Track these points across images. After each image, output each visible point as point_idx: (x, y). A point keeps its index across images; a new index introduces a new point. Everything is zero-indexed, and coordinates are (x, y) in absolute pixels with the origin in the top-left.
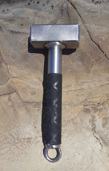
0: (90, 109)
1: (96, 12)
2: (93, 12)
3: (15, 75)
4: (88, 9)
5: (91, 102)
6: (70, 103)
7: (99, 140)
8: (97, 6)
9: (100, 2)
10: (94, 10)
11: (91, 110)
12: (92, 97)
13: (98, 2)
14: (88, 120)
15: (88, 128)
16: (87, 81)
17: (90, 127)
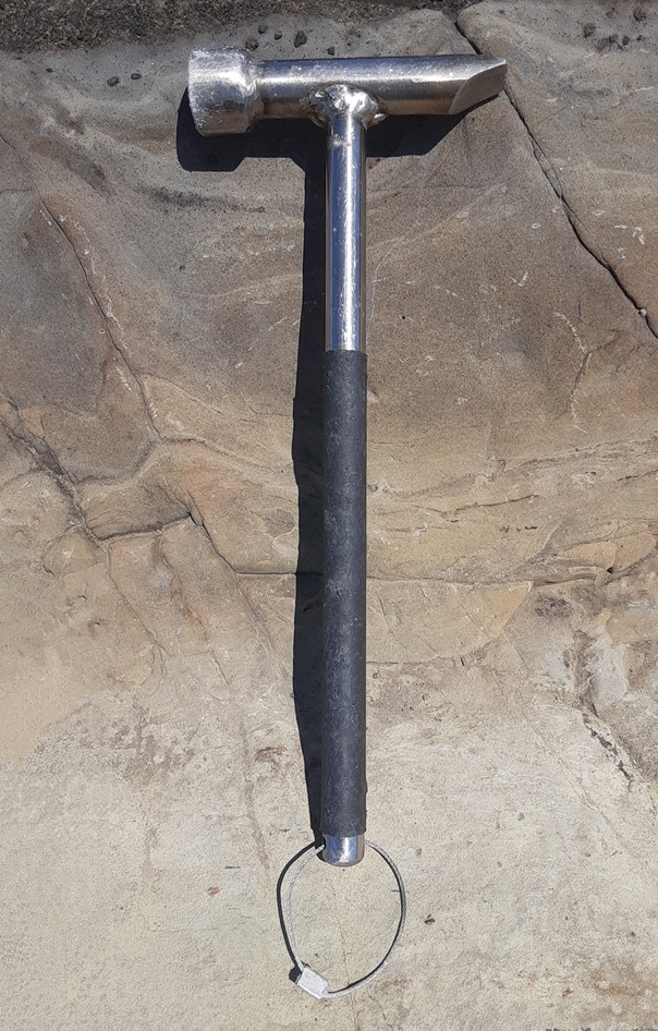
0: (566, 598)
1: (600, 93)
2: (586, 94)
3: (180, 429)
4: (562, 75)
5: (571, 563)
6: (467, 570)
7: (614, 750)
8: (612, 58)
9: (626, 41)
10: (591, 84)
11: (574, 604)
12: (581, 538)
13: (611, 40)
14: (559, 654)
15: (557, 695)
16: (553, 455)
17: (570, 686)
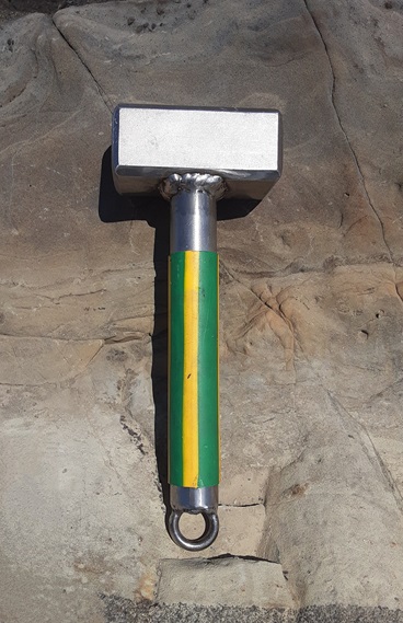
0: (125, 351)
1: (138, 57)
2: (129, 58)
4: (114, 47)
5: (126, 330)
6: (64, 332)
7: (139, 438)
8: (145, 37)
9: (154, 26)
10: (132, 52)
11: (130, 354)
12: (129, 315)
13: (145, 26)
14: (115, 382)
17: (119, 401)
